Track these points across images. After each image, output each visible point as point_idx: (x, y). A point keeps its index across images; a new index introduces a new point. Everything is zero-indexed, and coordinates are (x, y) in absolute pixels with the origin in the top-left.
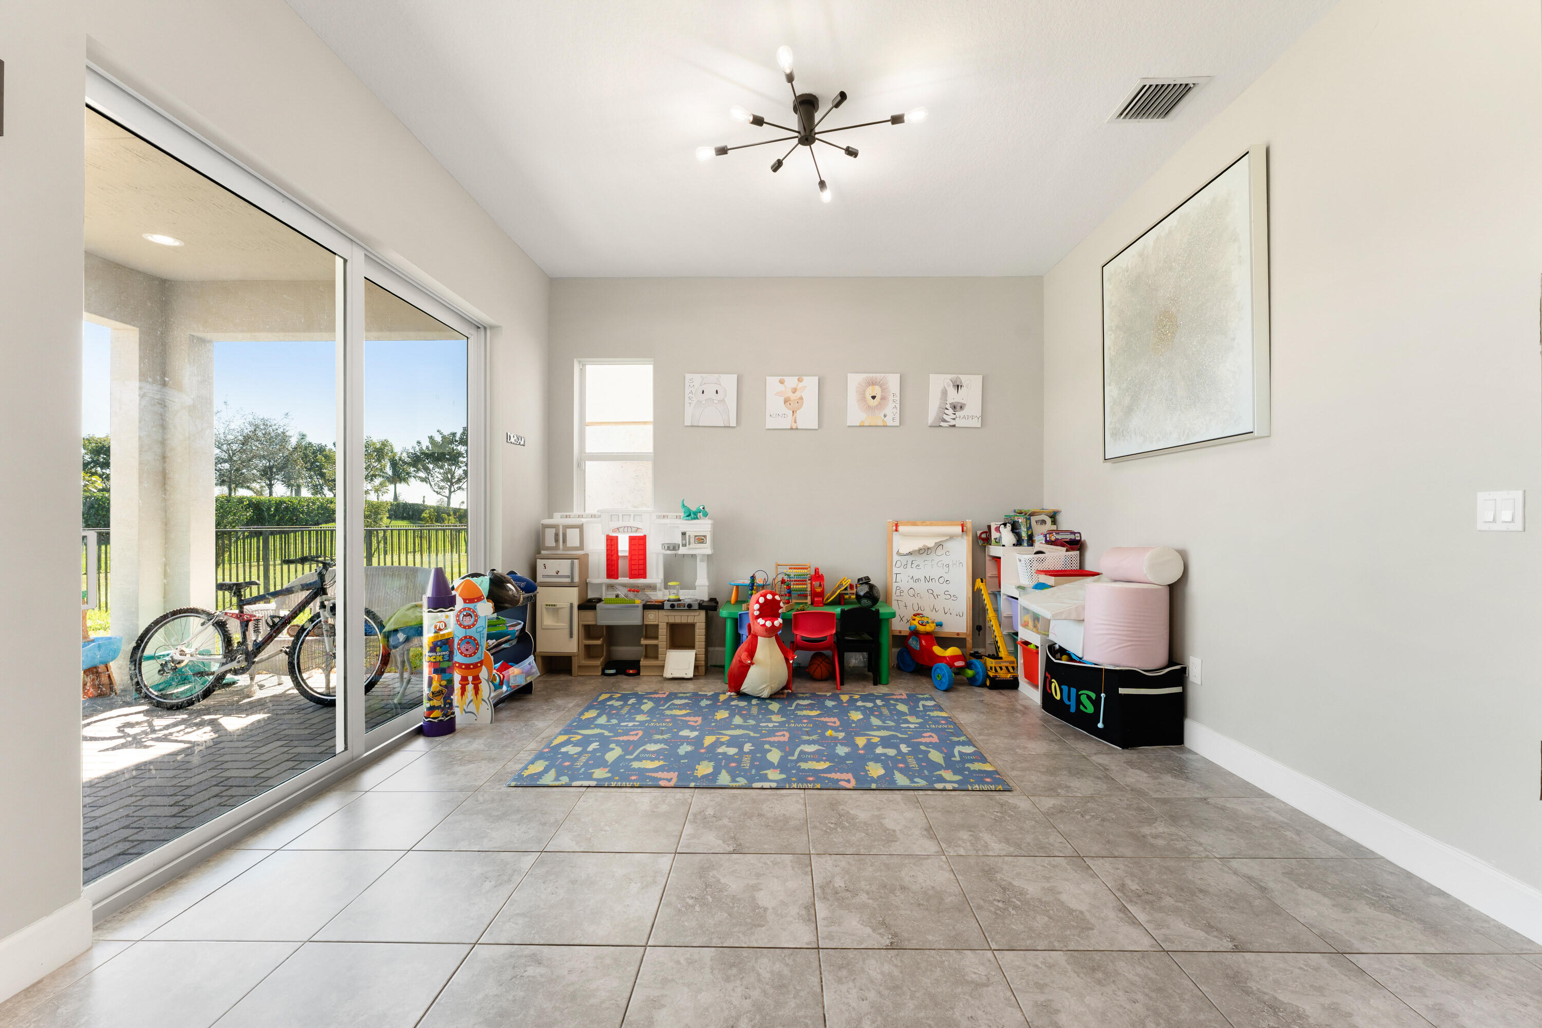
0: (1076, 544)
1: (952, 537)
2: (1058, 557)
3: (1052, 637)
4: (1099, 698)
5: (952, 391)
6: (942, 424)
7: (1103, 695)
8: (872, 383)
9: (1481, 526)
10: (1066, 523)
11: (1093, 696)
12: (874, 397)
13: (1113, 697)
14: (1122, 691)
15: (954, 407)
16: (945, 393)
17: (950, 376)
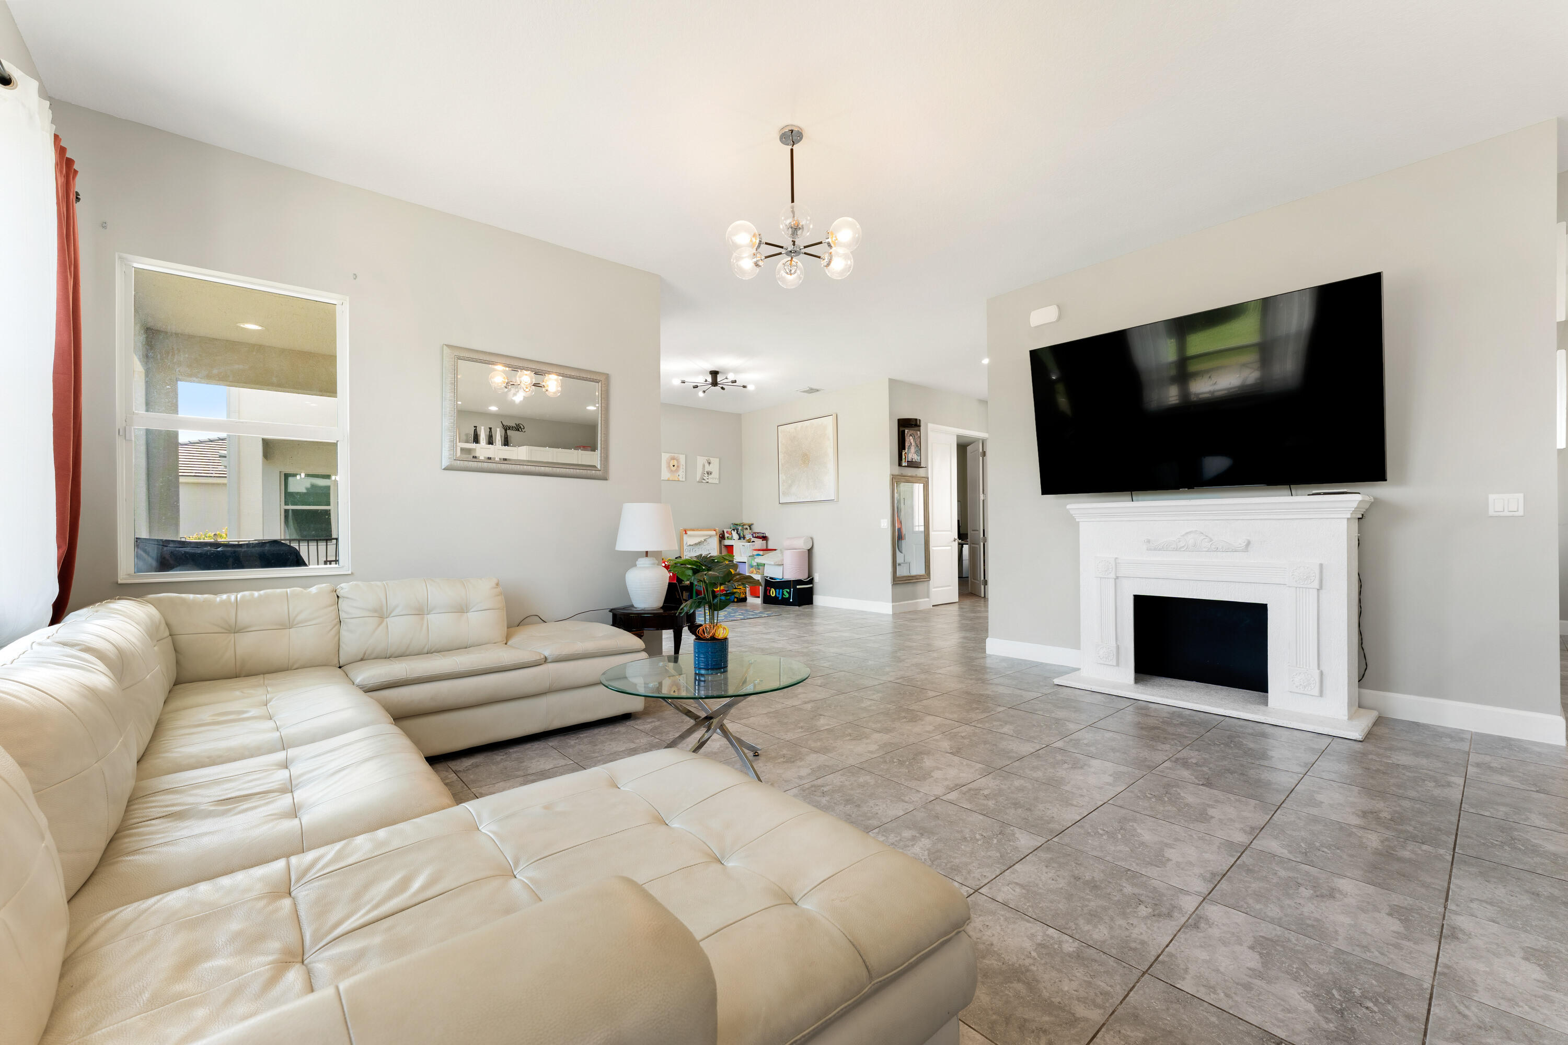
0: (764, 538)
1: (711, 536)
2: (759, 543)
3: (766, 575)
4: (790, 591)
5: (707, 465)
6: (703, 481)
7: (792, 589)
8: (673, 459)
9: (882, 527)
10: (756, 529)
11: (788, 590)
12: (674, 466)
13: (796, 590)
14: (798, 587)
15: (708, 473)
16: (704, 466)
17: (707, 458)
